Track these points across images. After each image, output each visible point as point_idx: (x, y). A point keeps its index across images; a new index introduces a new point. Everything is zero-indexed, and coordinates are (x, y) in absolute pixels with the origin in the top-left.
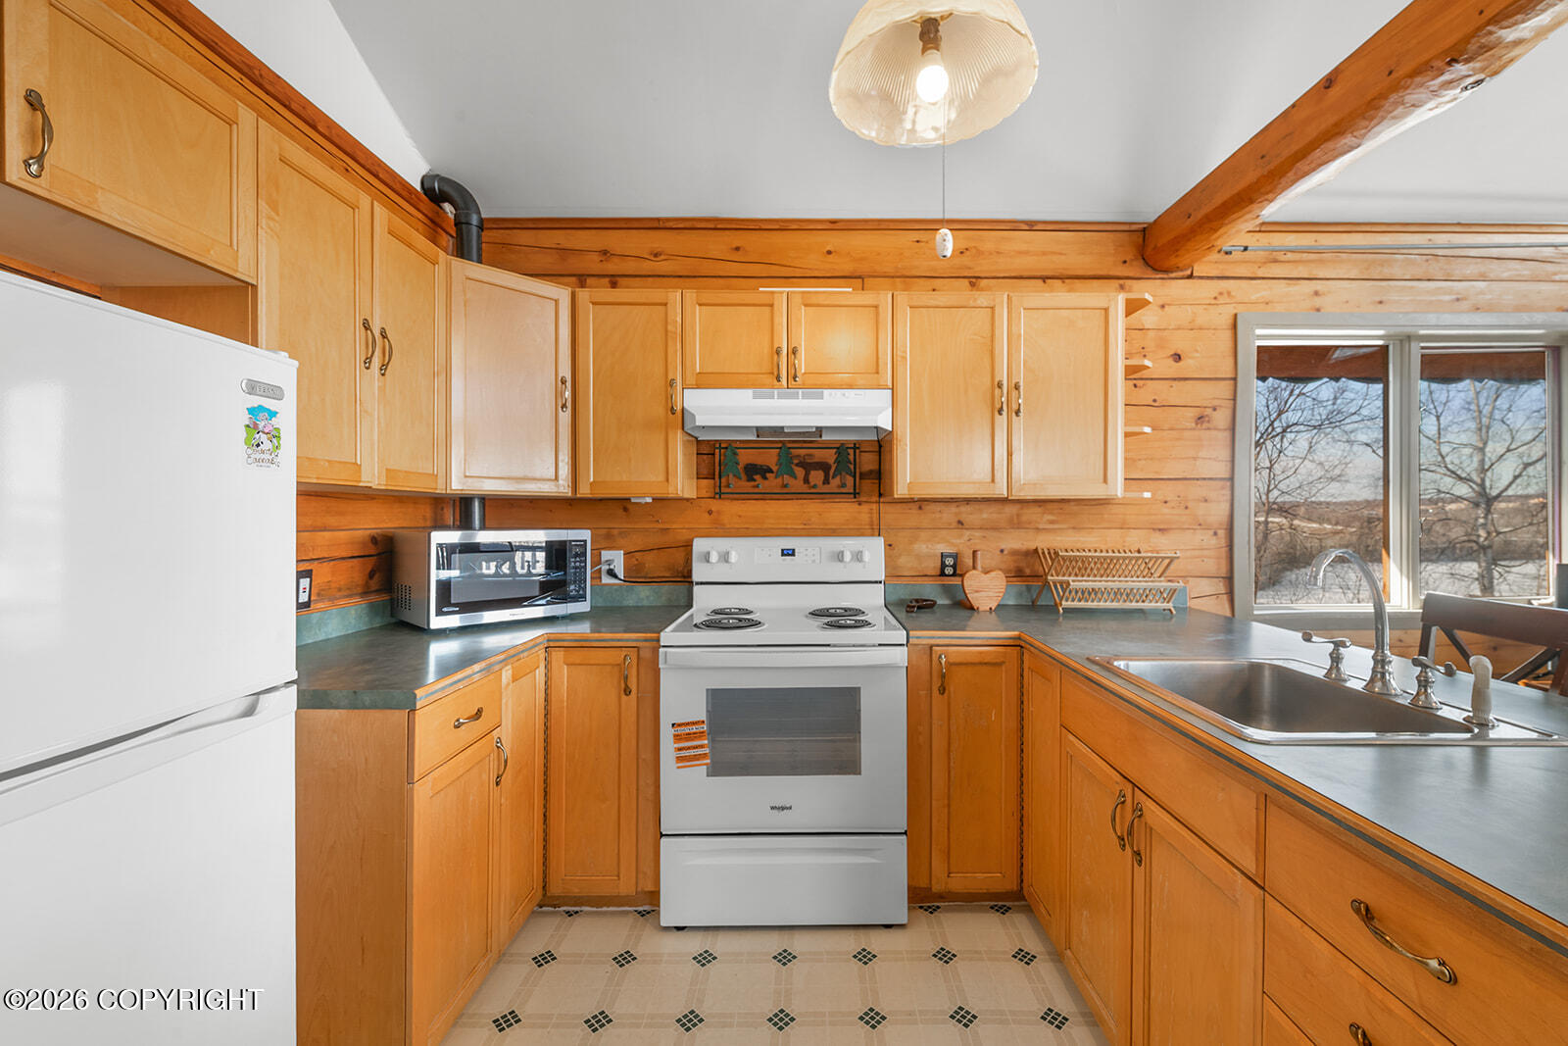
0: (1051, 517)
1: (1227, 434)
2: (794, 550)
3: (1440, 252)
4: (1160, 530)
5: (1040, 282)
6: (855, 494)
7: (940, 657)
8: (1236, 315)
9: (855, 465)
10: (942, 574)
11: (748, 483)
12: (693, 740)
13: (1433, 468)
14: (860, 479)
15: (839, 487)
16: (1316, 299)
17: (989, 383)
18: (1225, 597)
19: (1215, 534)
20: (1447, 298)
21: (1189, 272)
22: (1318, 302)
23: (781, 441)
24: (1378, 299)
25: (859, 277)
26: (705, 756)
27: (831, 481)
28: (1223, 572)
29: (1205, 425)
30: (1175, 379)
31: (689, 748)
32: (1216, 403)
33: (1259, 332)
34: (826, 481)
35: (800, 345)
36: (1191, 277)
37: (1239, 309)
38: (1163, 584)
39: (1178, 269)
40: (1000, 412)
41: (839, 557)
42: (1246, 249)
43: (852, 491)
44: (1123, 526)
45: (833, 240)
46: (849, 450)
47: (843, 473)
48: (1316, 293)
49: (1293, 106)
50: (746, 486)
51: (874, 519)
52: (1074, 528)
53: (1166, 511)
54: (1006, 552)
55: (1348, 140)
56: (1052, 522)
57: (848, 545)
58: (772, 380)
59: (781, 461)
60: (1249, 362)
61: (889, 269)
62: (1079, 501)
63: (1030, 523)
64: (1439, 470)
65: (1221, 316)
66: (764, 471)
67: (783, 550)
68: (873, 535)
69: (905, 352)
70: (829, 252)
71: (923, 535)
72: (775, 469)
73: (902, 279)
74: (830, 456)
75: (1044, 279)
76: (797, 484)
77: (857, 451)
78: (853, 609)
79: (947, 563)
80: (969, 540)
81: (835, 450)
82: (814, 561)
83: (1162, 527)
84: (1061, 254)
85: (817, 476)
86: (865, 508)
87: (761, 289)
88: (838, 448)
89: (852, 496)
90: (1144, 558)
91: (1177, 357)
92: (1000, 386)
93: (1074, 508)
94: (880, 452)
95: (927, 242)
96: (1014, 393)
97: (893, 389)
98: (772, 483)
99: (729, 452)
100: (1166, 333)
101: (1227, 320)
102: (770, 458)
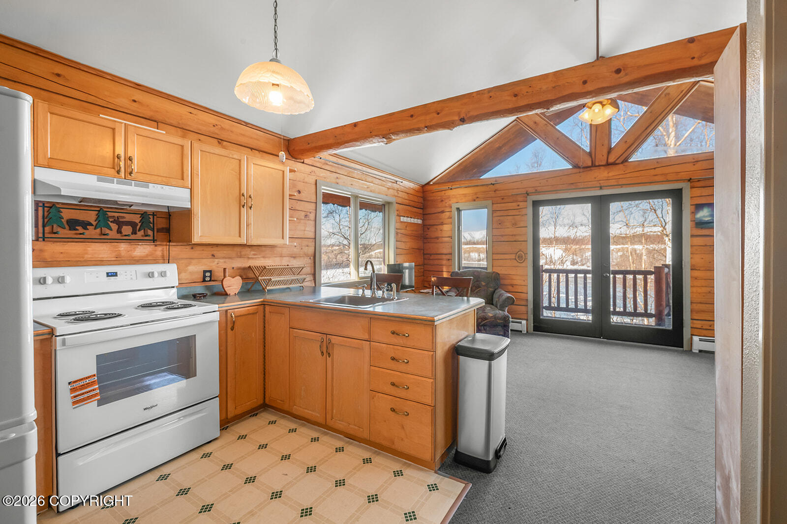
0: (253, 253)
1: (314, 222)
2: (117, 273)
3: (364, 173)
4: (294, 257)
5: (250, 150)
6: (154, 241)
7: (231, 314)
8: (316, 180)
9: (154, 224)
10: (204, 281)
11: (70, 232)
12: (86, 388)
13: (337, 234)
14: (157, 232)
15: (142, 236)
16: (337, 180)
17: (238, 194)
18: (313, 281)
19: (310, 258)
20: (366, 187)
21: (302, 161)
22: (338, 181)
23: (98, 207)
24: (351, 183)
25: (155, 121)
26: (96, 395)
27: (138, 232)
28: (313, 273)
29: (308, 218)
30: (298, 200)
31: (83, 394)
32: (311, 211)
33: (323, 187)
34: (134, 233)
35: (134, 156)
36: (303, 163)
37: (317, 178)
38: (299, 277)
39: (300, 159)
40: (243, 206)
41: (150, 275)
42: (321, 158)
43: (152, 239)
44: (281, 256)
45: (138, 95)
46: (150, 216)
47: (146, 229)
48: (337, 178)
49: (345, 126)
50: (71, 234)
51: (165, 254)
52: (263, 257)
53: (295, 250)
54: (235, 269)
55: (358, 143)
56: (254, 255)
57: (157, 268)
58: (113, 172)
59: (99, 219)
60: (320, 198)
61: (174, 122)
62: (265, 246)
63: (245, 255)
64: (339, 234)
65: (312, 180)
66: (85, 225)
67: (107, 273)
68: (164, 263)
69: (198, 172)
70: (135, 101)
71: (194, 261)
72: (94, 223)
73: (181, 130)
74: (137, 219)
75: (252, 149)
76: (113, 234)
77: (155, 216)
78: (168, 302)
79: (207, 275)
80: (218, 264)
81: (140, 215)
82: (132, 278)
83: (294, 256)
84: (258, 140)
85: (127, 230)
86: (159, 248)
87: (101, 115)
88: (142, 214)
89: (152, 241)
90: (290, 268)
91: (299, 192)
92: (243, 195)
93: (264, 249)
94: (169, 218)
95: (196, 115)
96: (250, 199)
97: (191, 189)
98: (91, 232)
99: (52, 210)
100: (295, 182)
101: (314, 182)
102: (91, 217)
